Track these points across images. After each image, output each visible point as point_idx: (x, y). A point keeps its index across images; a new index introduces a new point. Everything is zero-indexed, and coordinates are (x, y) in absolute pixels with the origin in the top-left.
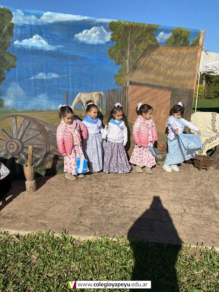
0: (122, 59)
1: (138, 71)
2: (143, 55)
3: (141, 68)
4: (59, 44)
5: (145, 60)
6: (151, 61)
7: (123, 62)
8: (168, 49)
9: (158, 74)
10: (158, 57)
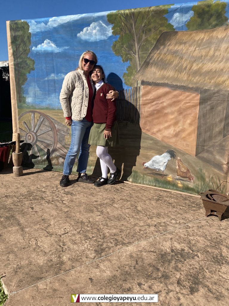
0: (130, 54)
1: (151, 67)
2: (156, 47)
3: (156, 64)
4: (65, 46)
5: (159, 53)
6: (167, 54)
7: (131, 57)
8: (191, 35)
9: (180, 70)
10: (177, 47)
